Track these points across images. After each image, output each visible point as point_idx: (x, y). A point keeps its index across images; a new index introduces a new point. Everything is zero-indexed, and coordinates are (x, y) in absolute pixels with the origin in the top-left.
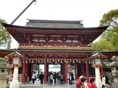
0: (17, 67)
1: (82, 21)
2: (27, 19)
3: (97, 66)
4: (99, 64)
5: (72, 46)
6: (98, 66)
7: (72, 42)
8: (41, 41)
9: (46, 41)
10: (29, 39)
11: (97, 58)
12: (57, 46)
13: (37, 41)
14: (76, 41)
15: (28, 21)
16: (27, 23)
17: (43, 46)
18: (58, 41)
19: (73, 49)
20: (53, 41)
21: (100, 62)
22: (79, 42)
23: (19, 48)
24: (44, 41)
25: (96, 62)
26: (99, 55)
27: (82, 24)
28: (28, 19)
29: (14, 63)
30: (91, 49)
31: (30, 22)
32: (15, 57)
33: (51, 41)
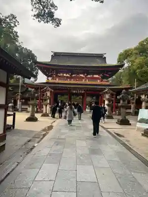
2: (52, 52)
7: (93, 76)
8: (64, 75)
12: (78, 81)
13: (62, 75)
14: (97, 76)
16: (52, 56)
17: (67, 80)
18: (80, 75)
23: (47, 81)
24: (68, 75)
25: (106, 96)
26: (108, 91)
27: (105, 58)
31: (55, 55)
32: (47, 91)
33: (74, 75)
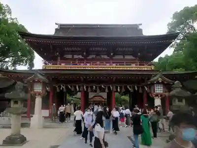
0: (40, 97)
1: (141, 24)
2: (56, 24)
3: (157, 95)
4: (160, 92)
5: (124, 65)
6: (159, 96)
7: (124, 57)
8: (76, 57)
9: (83, 57)
10: (58, 54)
11: (158, 83)
12: (99, 64)
13: (70, 56)
15: (57, 27)
16: (57, 30)
17: (80, 64)
18: (103, 56)
19: (125, 69)
20: (94, 56)
21: (162, 90)
23: (44, 68)
24: (81, 57)
25: (156, 89)
26: (160, 79)
27: (141, 30)
28: (58, 24)
29: (35, 91)
30: (153, 69)
31: (60, 28)
32: (36, 82)
33: (90, 57)
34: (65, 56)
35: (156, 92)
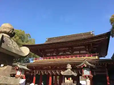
4: (88, 74)
5: (77, 57)
6: (87, 77)
7: (80, 52)
9: (56, 55)
13: (49, 54)
14: (84, 52)
16: (46, 41)
18: (67, 53)
20: (62, 53)
21: (89, 72)
22: (86, 52)
26: (85, 65)
30: (97, 58)
33: (60, 54)
34: (47, 54)
35: (85, 74)
